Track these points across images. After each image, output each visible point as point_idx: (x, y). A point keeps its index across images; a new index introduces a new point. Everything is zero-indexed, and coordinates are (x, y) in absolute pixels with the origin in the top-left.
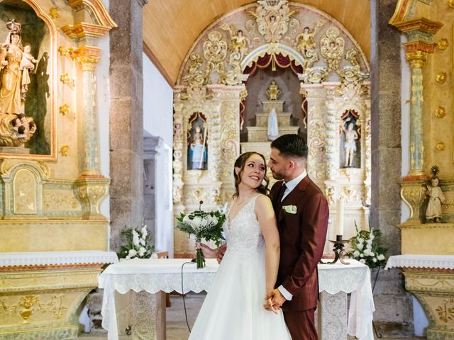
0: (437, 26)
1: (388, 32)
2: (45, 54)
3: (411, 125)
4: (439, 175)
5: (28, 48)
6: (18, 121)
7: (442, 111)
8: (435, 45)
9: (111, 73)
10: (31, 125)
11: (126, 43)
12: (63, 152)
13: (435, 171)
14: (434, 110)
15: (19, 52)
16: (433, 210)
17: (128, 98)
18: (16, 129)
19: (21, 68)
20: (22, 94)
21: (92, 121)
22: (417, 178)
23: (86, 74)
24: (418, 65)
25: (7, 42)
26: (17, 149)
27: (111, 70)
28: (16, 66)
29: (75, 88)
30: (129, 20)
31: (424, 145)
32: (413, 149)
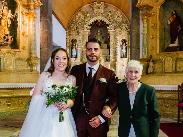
0: (152, 8)
1: (136, 10)
2: (17, 14)
3: (143, 41)
4: (152, 58)
5: (10, 11)
6: (6, 37)
7: (153, 37)
8: (151, 14)
9: (40, 22)
10: (11, 39)
11: (46, 11)
12: (23, 48)
13: (151, 56)
14: (151, 36)
15: (7, 13)
16: (150, 70)
17: (47, 30)
18: (6, 39)
19: (7, 18)
20: (8, 27)
21: (34, 38)
22: (145, 59)
23: (31, 21)
24: (145, 21)
25: (2, 8)
26: (6, 47)
27: (41, 20)
28: (6, 17)
29: (27, 26)
30: (47, 3)
31: (147, 48)
32: (143, 49)
